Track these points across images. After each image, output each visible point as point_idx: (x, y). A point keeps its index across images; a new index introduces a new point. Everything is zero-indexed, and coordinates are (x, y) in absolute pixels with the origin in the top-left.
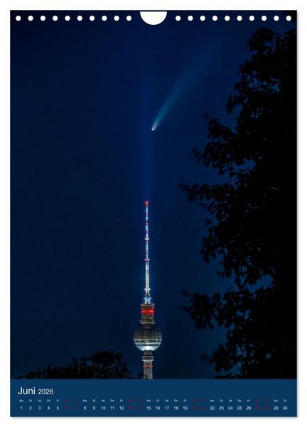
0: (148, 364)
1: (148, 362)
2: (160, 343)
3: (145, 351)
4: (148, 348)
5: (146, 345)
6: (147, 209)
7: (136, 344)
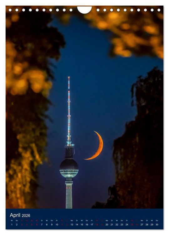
0: (69, 186)
1: (69, 185)
2: (77, 173)
3: (68, 178)
4: (69, 176)
5: (67, 174)
6: (69, 81)
7: (61, 173)
